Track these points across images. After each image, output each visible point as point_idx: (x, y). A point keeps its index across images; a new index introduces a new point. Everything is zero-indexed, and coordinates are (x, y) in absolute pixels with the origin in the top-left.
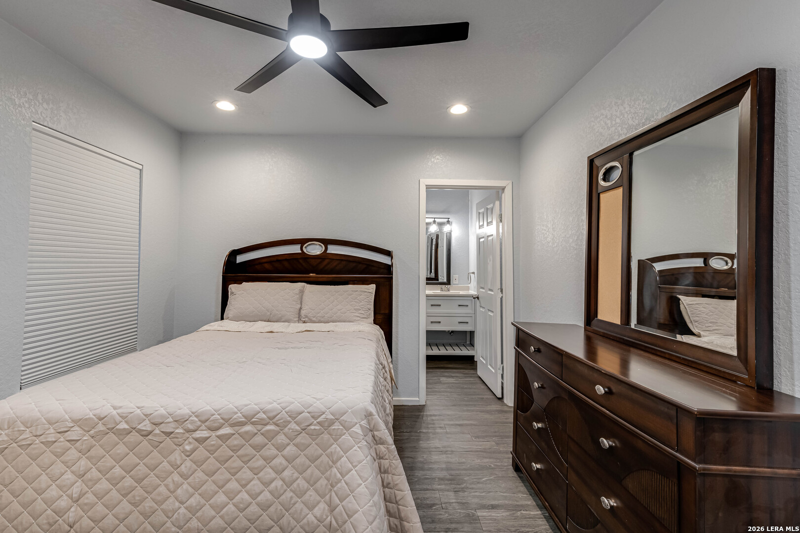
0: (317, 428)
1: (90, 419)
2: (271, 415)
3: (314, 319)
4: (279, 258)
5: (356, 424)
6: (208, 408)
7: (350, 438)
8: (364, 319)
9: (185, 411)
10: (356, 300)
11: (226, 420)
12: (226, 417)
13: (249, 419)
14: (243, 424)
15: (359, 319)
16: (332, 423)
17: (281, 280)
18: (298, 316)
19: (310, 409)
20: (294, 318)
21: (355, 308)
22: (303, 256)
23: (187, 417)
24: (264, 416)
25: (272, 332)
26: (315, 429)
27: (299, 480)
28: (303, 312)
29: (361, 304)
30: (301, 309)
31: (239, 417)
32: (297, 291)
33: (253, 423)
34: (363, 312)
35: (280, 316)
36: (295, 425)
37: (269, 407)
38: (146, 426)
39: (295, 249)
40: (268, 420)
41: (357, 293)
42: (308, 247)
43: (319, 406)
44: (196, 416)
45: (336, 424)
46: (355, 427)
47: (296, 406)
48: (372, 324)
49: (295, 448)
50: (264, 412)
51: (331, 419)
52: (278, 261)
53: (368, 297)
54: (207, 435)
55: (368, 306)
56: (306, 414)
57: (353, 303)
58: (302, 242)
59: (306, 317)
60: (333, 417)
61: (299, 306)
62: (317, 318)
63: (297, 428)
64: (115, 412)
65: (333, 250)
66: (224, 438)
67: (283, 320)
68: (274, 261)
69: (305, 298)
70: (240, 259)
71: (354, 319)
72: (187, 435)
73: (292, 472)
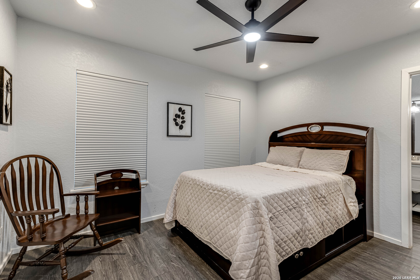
0: (238, 200)
1: (193, 179)
2: (227, 190)
3: (305, 167)
4: (296, 135)
5: (250, 203)
6: (214, 183)
7: (246, 207)
8: (336, 171)
9: (209, 183)
10: (332, 159)
11: (217, 189)
12: (216, 187)
13: (221, 190)
14: (220, 191)
15: (332, 170)
16: (242, 200)
17: (293, 146)
18: (298, 164)
19: (237, 192)
20: (295, 165)
21: (331, 163)
22: (309, 134)
23: (209, 184)
24: (225, 190)
25: (278, 169)
26: (237, 200)
27: (231, 217)
28: (301, 163)
29: (336, 161)
30: (300, 161)
31: (219, 189)
32: (299, 151)
33: (222, 192)
34: (336, 167)
35: (288, 163)
36: (232, 196)
37: (227, 188)
38: (201, 185)
39: (304, 129)
40: (226, 192)
41: (334, 154)
42: (312, 128)
43: (241, 192)
44: (211, 185)
45: (243, 201)
46: (249, 204)
47: (234, 190)
48: (341, 174)
49: (231, 205)
50: (225, 189)
51: (242, 198)
52: (295, 136)
53: (342, 158)
54: (212, 192)
55: (341, 163)
56: (235, 194)
57: (329, 160)
58: (308, 125)
59: (302, 165)
60: (243, 198)
61: (299, 159)
62: (307, 167)
63: (232, 198)
64: (197, 179)
65: (326, 129)
66: (216, 194)
67: (289, 165)
68: (293, 136)
69: (303, 156)
70: (279, 135)
71: (328, 170)
72: (208, 190)
73: (229, 213)
